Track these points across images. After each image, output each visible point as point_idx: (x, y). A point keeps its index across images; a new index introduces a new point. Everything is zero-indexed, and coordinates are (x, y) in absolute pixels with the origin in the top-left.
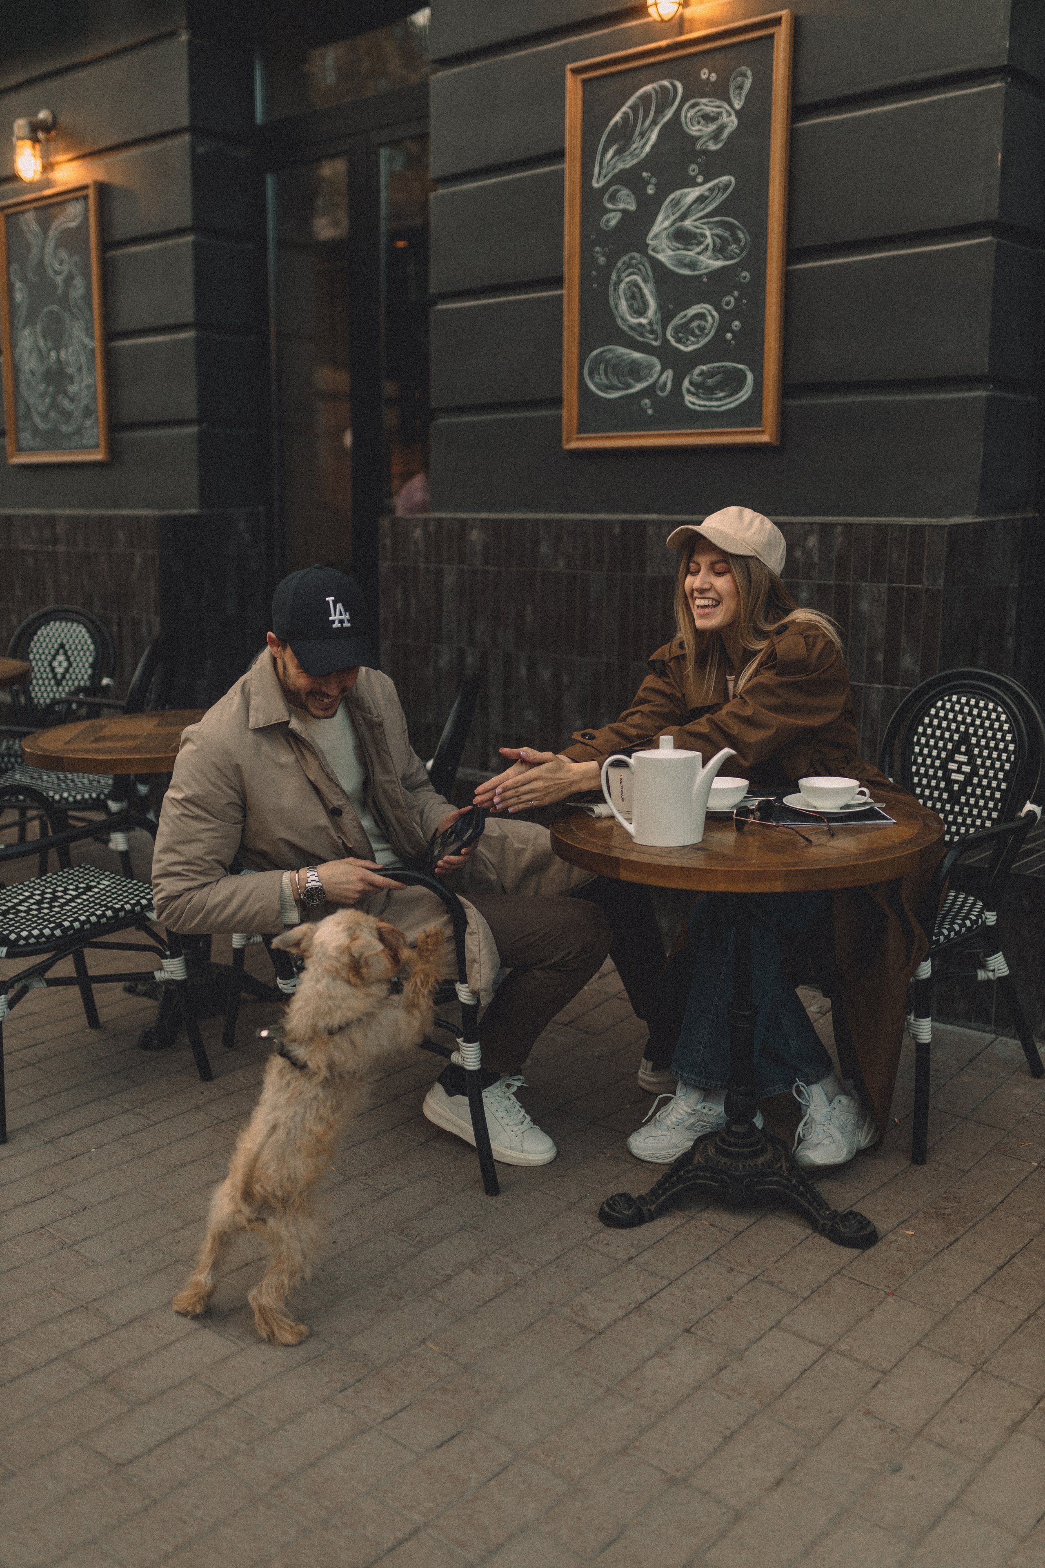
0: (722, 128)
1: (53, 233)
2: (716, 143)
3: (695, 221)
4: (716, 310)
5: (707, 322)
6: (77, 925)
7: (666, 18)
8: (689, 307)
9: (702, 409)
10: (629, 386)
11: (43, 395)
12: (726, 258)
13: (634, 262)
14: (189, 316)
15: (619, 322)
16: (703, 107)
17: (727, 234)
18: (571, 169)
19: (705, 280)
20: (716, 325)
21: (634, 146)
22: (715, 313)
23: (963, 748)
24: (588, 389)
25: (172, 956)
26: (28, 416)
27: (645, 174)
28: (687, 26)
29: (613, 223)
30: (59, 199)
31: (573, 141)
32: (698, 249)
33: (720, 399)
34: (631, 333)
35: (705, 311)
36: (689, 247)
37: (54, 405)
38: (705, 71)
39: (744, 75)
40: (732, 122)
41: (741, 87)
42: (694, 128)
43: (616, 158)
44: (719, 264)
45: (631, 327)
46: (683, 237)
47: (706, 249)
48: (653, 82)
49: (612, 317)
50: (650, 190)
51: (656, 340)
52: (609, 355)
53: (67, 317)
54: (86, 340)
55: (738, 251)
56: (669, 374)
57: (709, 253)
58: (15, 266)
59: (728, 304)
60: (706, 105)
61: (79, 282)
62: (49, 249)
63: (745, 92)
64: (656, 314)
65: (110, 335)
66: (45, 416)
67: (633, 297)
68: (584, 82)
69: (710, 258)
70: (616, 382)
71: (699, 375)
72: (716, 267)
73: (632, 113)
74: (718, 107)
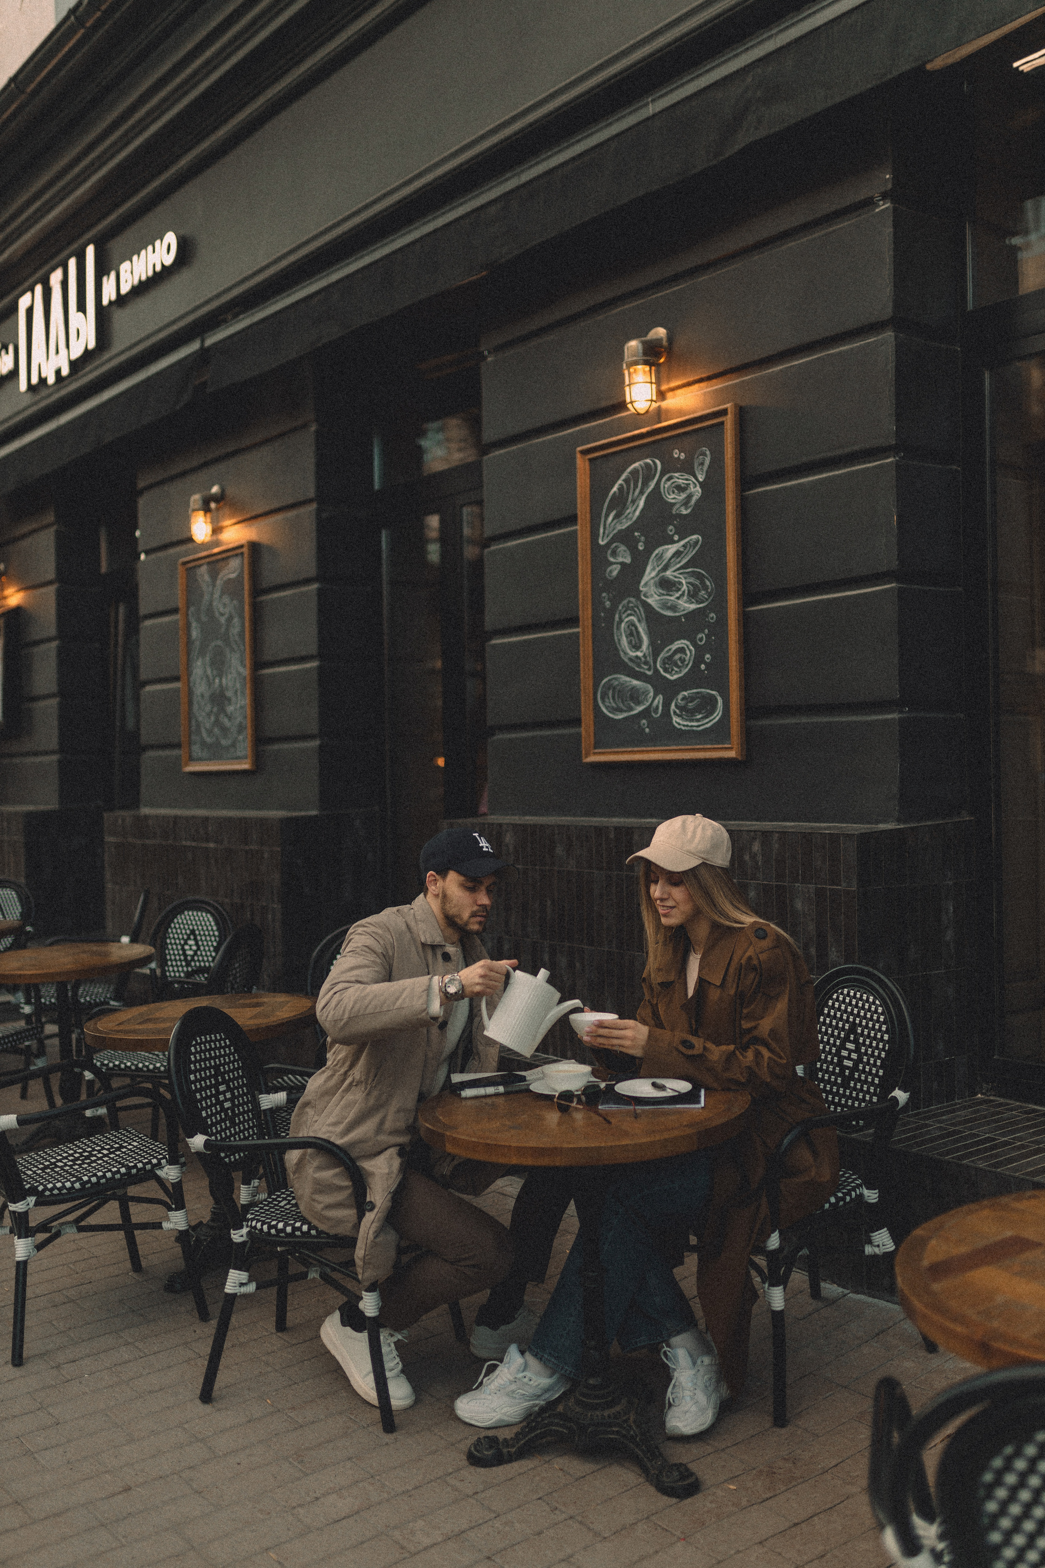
0: (690, 497)
1: (219, 582)
2: (686, 509)
3: (674, 571)
4: (693, 646)
5: (686, 655)
6: (94, 1179)
7: (642, 412)
8: (672, 642)
9: (686, 728)
10: (631, 709)
11: (209, 715)
12: (698, 602)
13: (631, 605)
14: (313, 649)
15: (622, 654)
16: (676, 480)
18: (581, 529)
19: (683, 620)
20: (692, 658)
21: (628, 511)
22: (691, 648)
23: (852, 1037)
24: (602, 712)
25: (176, 1210)
26: (198, 731)
27: (636, 534)
28: (663, 416)
29: (615, 573)
30: (224, 555)
31: (583, 508)
32: (677, 595)
33: (698, 720)
34: (630, 664)
35: (684, 646)
36: (671, 593)
37: (217, 722)
38: (677, 451)
39: (705, 454)
40: (698, 491)
41: (702, 464)
42: (670, 497)
43: (615, 521)
44: (693, 607)
45: (631, 659)
46: (666, 585)
47: (683, 595)
48: (639, 460)
49: (616, 651)
50: (641, 547)
51: (649, 670)
52: (615, 683)
53: (227, 650)
54: (241, 670)
55: (706, 596)
56: (660, 698)
57: (685, 598)
58: (192, 609)
59: (701, 640)
60: (678, 478)
61: (236, 620)
62: (217, 595)
63: (705, 468)
64: (648, 648)
65: (258, 664)
66: (210, 732)
67: (631, 634)
68: (590, 460)
69: (686, 602)
70: (621, 705)
71: (683, 699)
72: (690, 610)
73: (625, 486)
74: (687, 480)
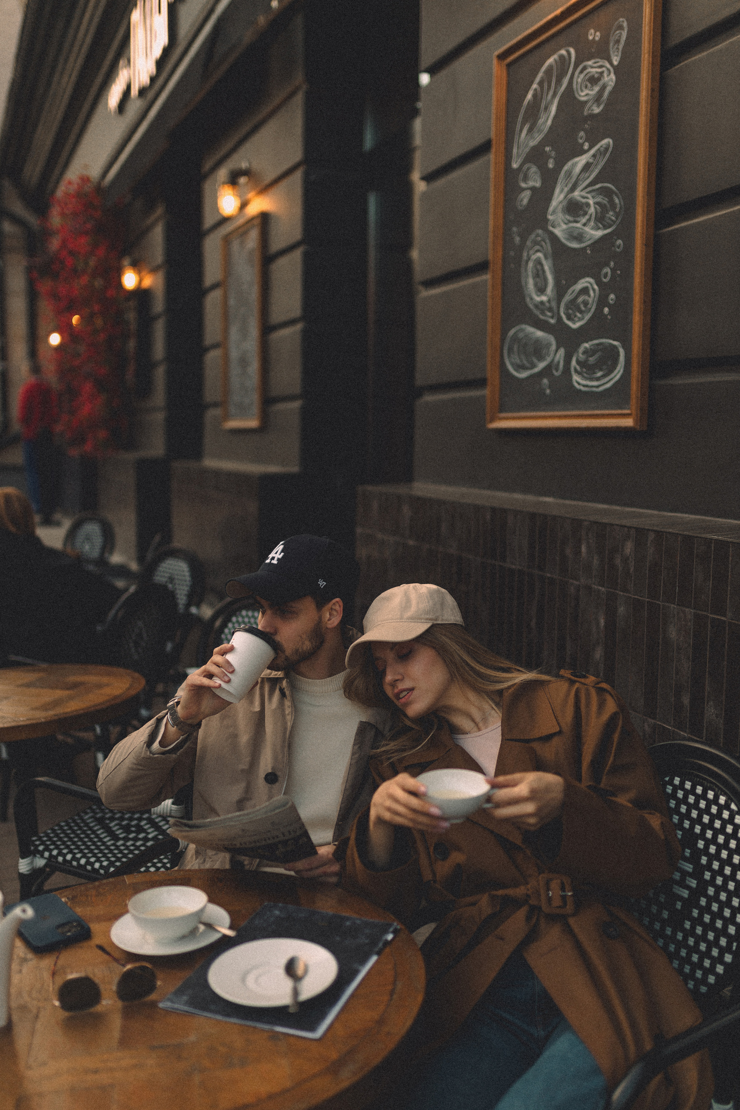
1: (244, 253)
2: (598, 106)
3: (582, 191)
4: (597, 285)
5: (589, 296)
8: (575, 283)
9: (586, 389)
10: (533, 366)
11: (238, 377)
12: (605, 227)
13: (539, 239)
14: (298, 312)
15: (528, 300)
16: (589, 70)
17: (605, 201)
18: (495, 155)
19: (589, 252)
20: (596, 299)
21: (541, 122)
22: (596, 287)
24: (508, 369)
26: (232, 392)
27: (547, 149)
29: (525, 201)
32: (584, 220)
33: (598, 379)
35: (589, 285)
36: (578, 219)
37: (242, 383)
38: (592, 31)
39: (620, 27)
40: (611, 80)
41: (618, 42)
42: (583, 94)
43: (528, 136)
44: (600, 233)
45: (536, 305)
46: (573, 209)
47: (589, 219)
48: (554, 53)
49: (523, 298)
50: (551, 166)
51: (552, 317)
52: (521, 335)
53: (249, 317)
55: (613, 218)
56: (562, 352)
57: (592, 223)
58: (230, 279)
59: (606, 276)
60: (592, 67)
61: (253, 288)
63: (621, 47)
64: (553, 290)
65: (264, 331)
66: (238, 392)
67: (538, 274)
68: (509, 66)
69: (592, 229)
70: (525, 362)
71: (584, 353)
72: (597, 237)
73: (539, 89)
74: (601, 67)
